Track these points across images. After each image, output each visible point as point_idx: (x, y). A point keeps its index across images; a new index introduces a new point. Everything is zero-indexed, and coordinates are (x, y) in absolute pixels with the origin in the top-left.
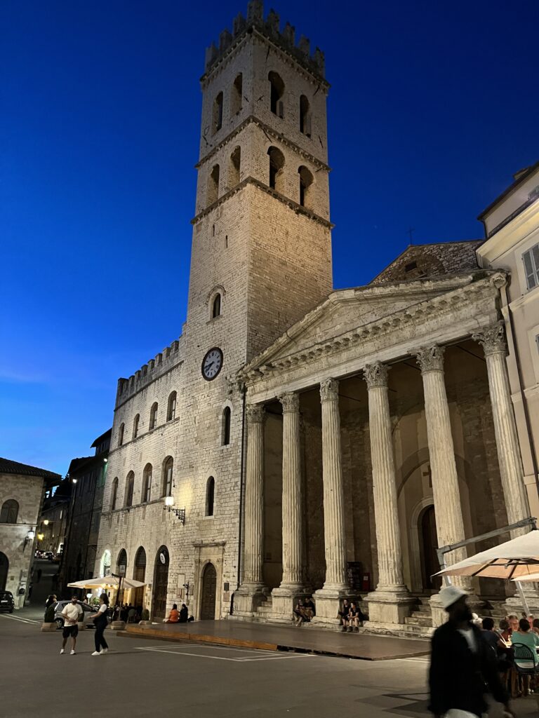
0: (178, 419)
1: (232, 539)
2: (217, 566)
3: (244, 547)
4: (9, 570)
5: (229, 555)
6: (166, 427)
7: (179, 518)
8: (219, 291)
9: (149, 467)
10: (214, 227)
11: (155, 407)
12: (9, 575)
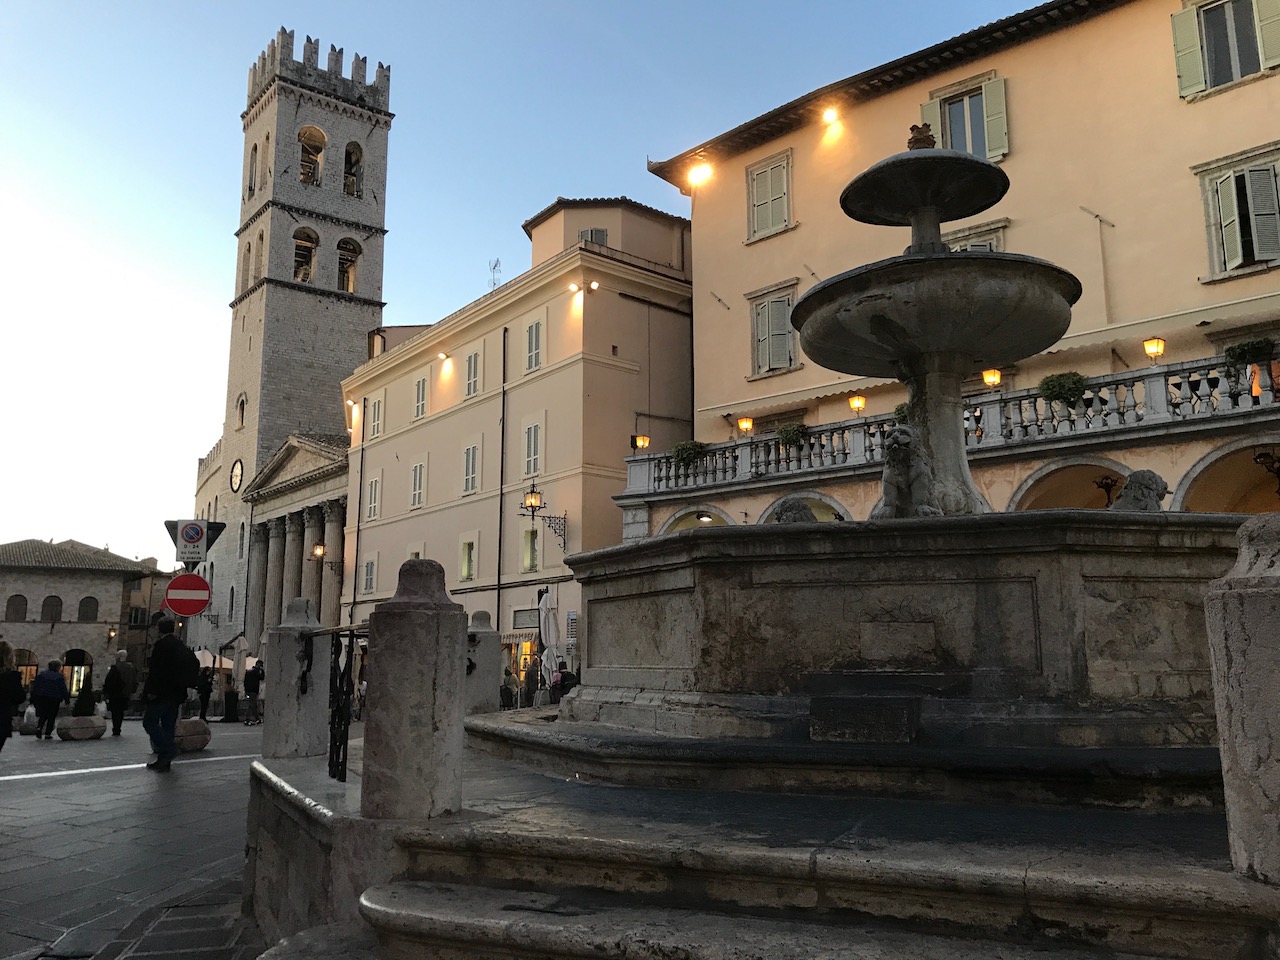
7: (212, 623)
8: (243, 398)
10: (244, 320)
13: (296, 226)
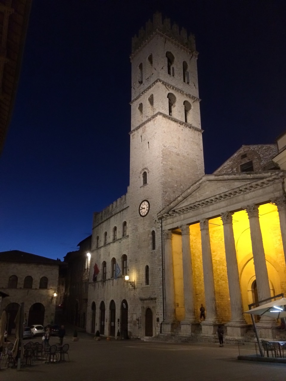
0: (128, 236)
1: (159, 296)
2: (153, 310)
3: (165, 300)
4: (45, 313)
5: (158, 304)
6: (122, 239)
7: (132, 286)
8: (146, 171)
9: (114, 260)
10: (141, 136)
11: (115, 229)
12: (45, 315)
13: (168, 92)
